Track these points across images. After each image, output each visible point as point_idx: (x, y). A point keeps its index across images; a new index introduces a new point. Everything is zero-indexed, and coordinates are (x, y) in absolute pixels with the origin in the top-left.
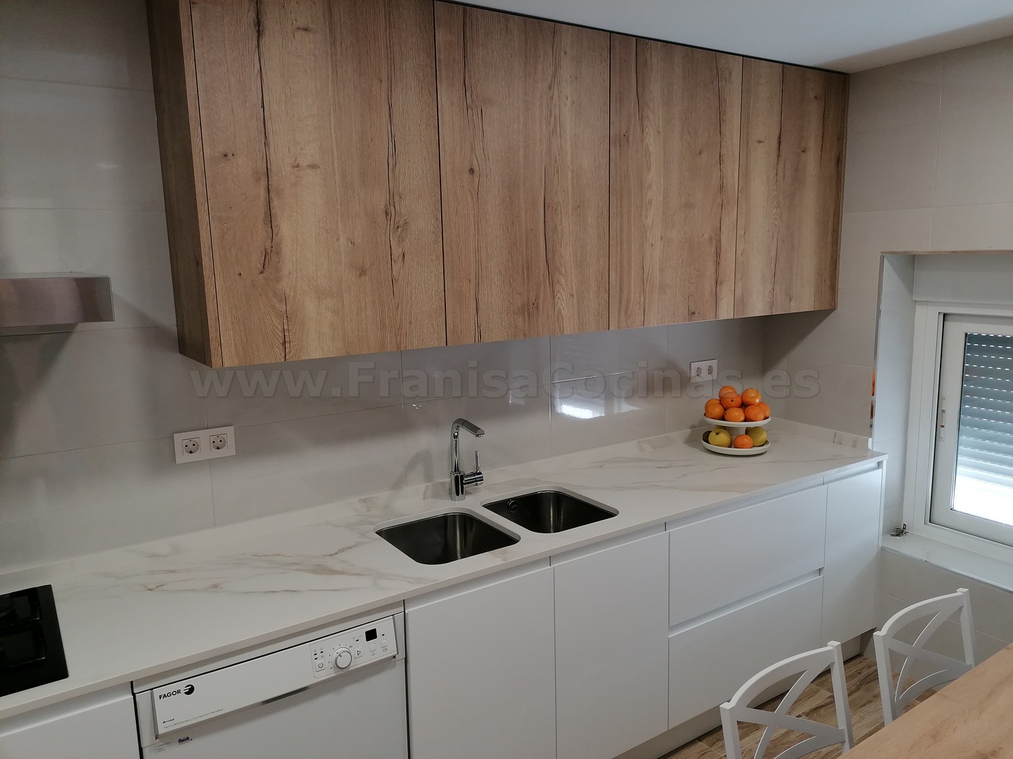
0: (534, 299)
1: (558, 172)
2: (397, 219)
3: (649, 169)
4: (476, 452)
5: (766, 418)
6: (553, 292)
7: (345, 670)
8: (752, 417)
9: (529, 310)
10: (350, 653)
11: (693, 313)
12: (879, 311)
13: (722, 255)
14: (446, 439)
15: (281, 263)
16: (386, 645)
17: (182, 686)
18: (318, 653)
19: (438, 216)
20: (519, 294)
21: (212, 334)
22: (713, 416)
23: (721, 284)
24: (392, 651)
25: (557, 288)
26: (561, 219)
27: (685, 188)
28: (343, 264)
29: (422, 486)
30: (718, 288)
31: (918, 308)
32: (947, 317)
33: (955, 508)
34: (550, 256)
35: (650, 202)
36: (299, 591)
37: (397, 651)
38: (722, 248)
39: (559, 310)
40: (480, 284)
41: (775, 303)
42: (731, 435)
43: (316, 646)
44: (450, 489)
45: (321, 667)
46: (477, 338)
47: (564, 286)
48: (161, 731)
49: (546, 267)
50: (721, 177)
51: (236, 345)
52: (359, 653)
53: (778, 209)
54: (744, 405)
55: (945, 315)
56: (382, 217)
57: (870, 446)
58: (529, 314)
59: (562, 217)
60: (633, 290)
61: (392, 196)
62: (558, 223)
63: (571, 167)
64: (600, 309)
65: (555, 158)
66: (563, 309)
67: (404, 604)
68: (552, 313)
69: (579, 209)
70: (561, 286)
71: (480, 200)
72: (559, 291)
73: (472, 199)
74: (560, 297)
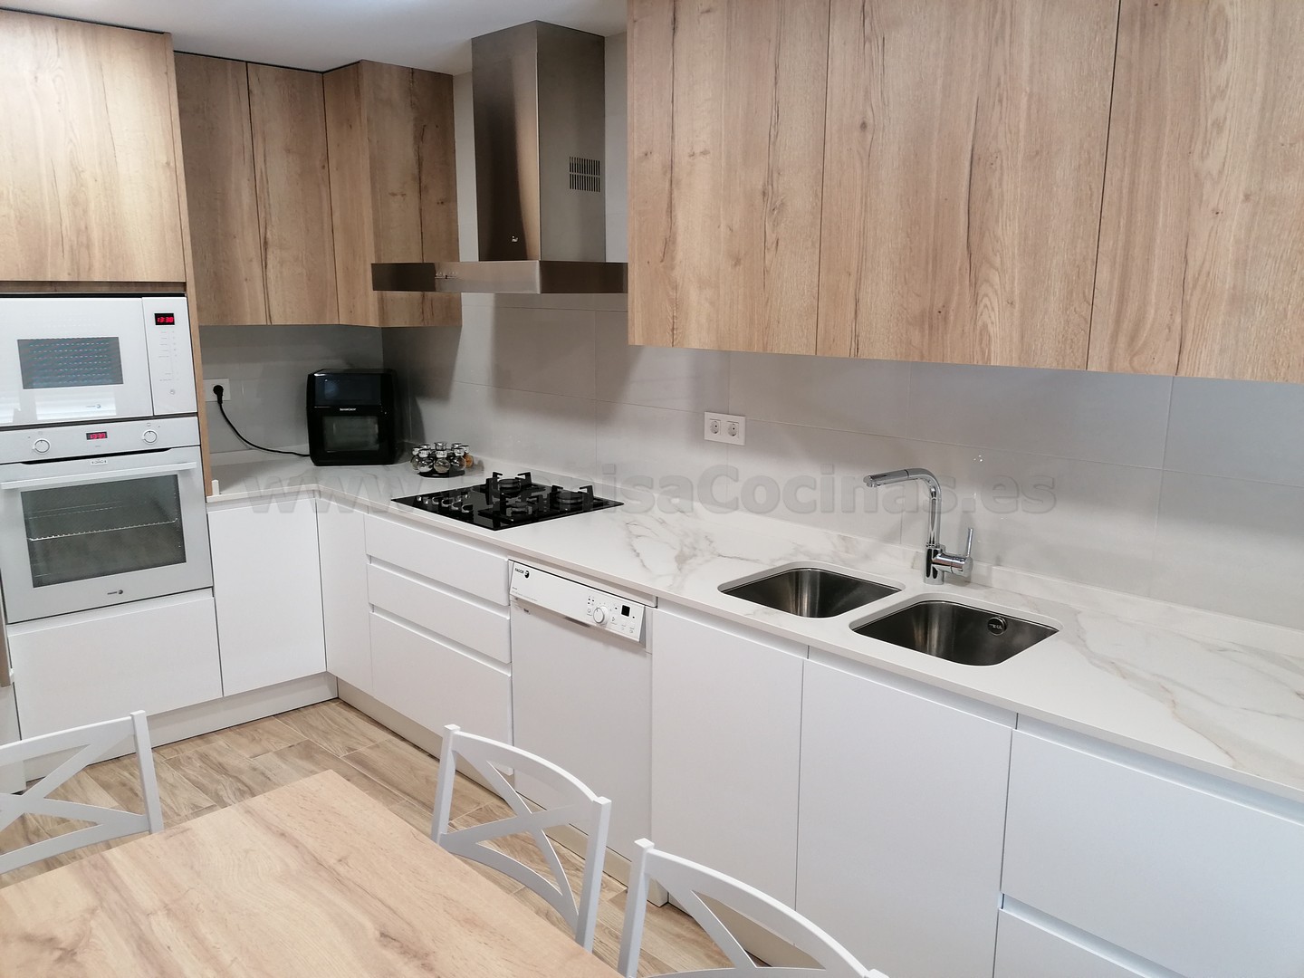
0: (941, 305)
1: (1001, 101)
2: (774, 199)
3: (1221, 56)
6: (976, 295)
9: (933, 320)
19: (819, 191)
20: (918, 296)
24: (635, 636)
25: (984, 289)
26: (1001, 180)
28: (722, 253)
34: (975, 239)
35: (1219, 126)
39: (985, 326)
40: (863, 279)
46: (852, 350)
47: (997, 287)
49: (966, 257)
51: (642, 323)
52: (613, 619)
56: (758, 199)
58: (931, 327)
59: (1002, 174)
60: (1153, 301)
61: (772, 174)
62: (994, 186)
63: (1028, 89)
64: (1070, 330)
65: (999, 79)
66: (992, 323)
67: (658, 601)
68: (972, 327)
69: (1039, 157)
70: (992, 286)
71: (871, 165)
72: (986, 295)
73: (862, 162)
74: (988, 303)
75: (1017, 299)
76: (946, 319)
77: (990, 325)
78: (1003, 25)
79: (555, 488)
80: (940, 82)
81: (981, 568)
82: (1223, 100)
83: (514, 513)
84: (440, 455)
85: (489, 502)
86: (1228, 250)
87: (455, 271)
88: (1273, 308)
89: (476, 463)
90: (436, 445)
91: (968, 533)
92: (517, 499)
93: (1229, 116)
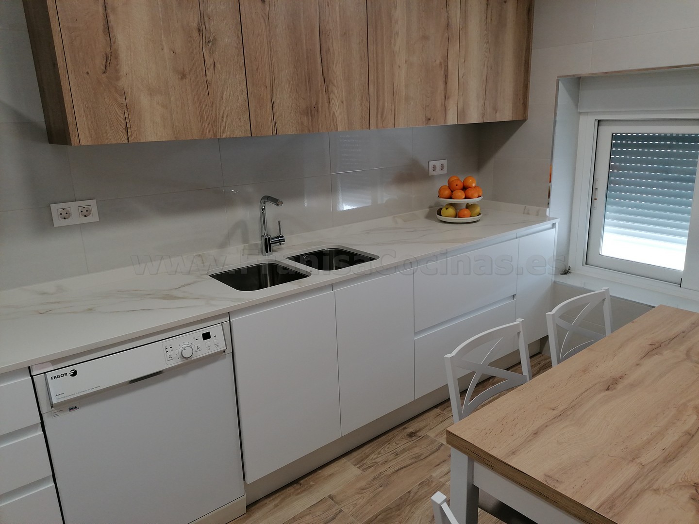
0: (314, 104)
1: (328, 5)
2: (208, 35)
3: (396, 8)
4: (279, 222)
5: (479, 197)
6: (329, 99)
7: (189, 360)
8: (470, 196)
9: (311, 112)
10: (191, 348)
11: (429, 119)
12: (555, 122)
13: (449, 76)
14: (257, 212)
15: (119, 66)
16: (217, 343)
17: (68, 370)
18: (168, 347)
19: (239, 35)
20: (304, 99)
21: (70, 119)
22: (445, 197)
23: (448, 98)
24: (222, 347)
25: (332, 96)
26: (332, 44)
27: (422, 24)
28: (168, 68)
29: (241, 247)
30: (446, 102)
31: (581, 116)
32: (601, 123)
33: (602, 254)
34: (325, 71)
35: (397, 34)
36: (152, 310)
37: (226, 347)
38: (449, 71)
39: (334, 113)
40: (274, 91)
41: (485, 114)
42: (456, 210)
43: (167, 343)
44: (262, 249)
45: (171, 357)
46: (273, 131)
47: (336, 95)
48: (55, 401)
49: (323, 79)
50: (448, 18)
51: (89, 128)
52: (198, 348)
53: (488, 44)
54: (465, 188)
55: (599, 121)
56: (195, 34)
57: (547, 214)
58: (312, 115)
59: (333, 41)
60: (386, 100)
61: (203, 17)
62: (330, 46)
64: (363, 113)
67: (230, 315)
68: (329, 114)
69: (345, 36)
71: (270, 24)
73: (265, 22)
74: (334, 102)
75: (344, 100)
76: (317, 111)
77: (336, 113)
82: (397, 24)
86: (403, 81)
88: (414, 101)
91: (280, 224)
93: (399, 31)
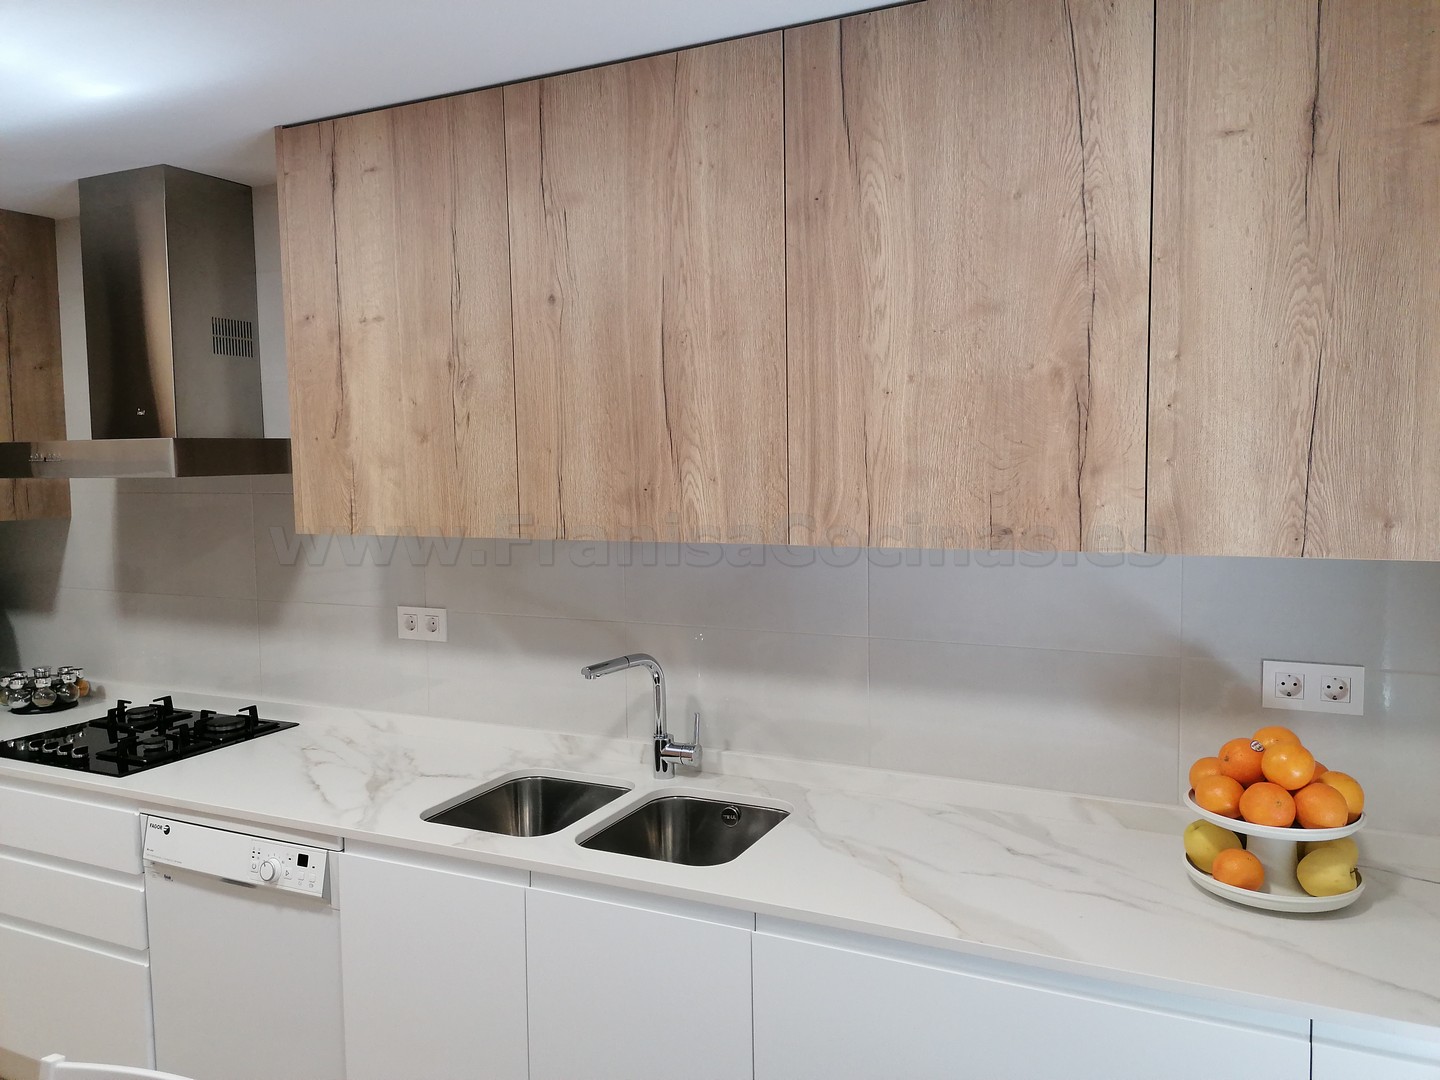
0: (646, 482)
1: (685, 281)
2: (461, 371)
6: (679, 472)
9: (639, 497)
10: (274, 868)
13: (1095, 408)
15: (349, 427)
19: (509, 364)
20: (623, 473)
24: (316, 890)
25: (686, 466)
26: (692, 357)
28: (405, 427)
30: (1086, 483)
34: (673, 415)
39: (691, 503)
40: (564, 456)
46: (559, 532)
47: (699, 464)
49: (666, 433)
50: (1090, 237)
51: (312, 512)
52: (287, 873)
56: (444, 371)
58: (638, 505)
59: (693, 352)
60: (841, 476)
61: (456, 344)
62: (686, 363)
63: (709, 271)
64: (770, 506)
65: (681, 260)
66: (698, 500)
67: (344, 844)
68: (678, 506)
69: (725, 337)
70: (694, 463)
71: (563, 338)
72: (689, 472)
73: (553, 337)
74: (692, 481)
75: (718, 475)
76: (652, 496)
77: (695, 503)
78: (680, 209)
79: (204, 713)
80: (625, 259)
81: (711, 754)
82: (882, 288)
83: (147, 751)
84: (41, 684)
85: (113, 739)
86: (900, 428)
87: (58, 451)
88: (944, 481)
89: (94, 689)
90: (35, 671)
91: (696, 719)
92: (153, 732)
93: (888, 304)
